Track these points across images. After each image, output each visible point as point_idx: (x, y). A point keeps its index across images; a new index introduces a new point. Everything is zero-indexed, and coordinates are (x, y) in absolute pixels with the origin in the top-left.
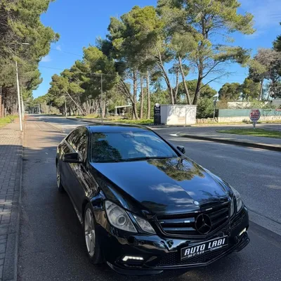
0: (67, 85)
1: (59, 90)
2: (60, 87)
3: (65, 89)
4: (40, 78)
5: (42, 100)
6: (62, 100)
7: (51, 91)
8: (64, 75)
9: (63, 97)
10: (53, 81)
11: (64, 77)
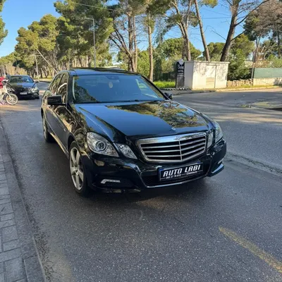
0: (37, 41)
1: (27, 47)
2: (29, 44)
3: (35, 46)
4: (4, 30)
5: (6, 61)
6: (31, 59)
7: (18, 49)
8: (32, 29)
9: (33, 56)
10: (20, 36)
11: (33, 31)
